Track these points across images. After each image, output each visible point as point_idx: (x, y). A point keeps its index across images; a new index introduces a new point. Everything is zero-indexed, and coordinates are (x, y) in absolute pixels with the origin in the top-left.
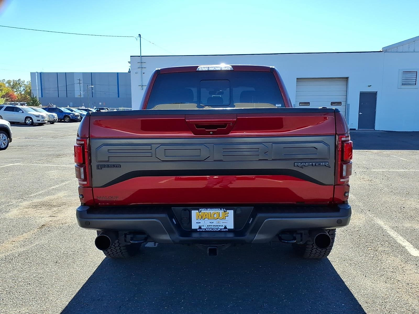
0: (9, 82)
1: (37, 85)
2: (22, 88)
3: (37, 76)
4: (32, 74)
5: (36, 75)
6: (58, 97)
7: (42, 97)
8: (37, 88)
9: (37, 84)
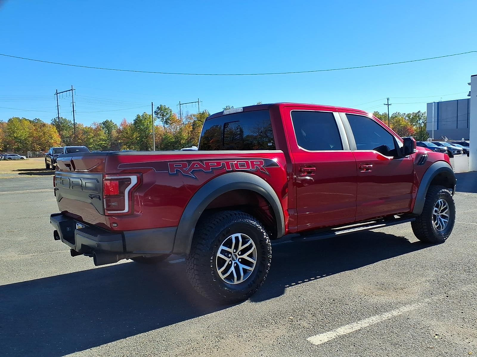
0: (409, 115)
1: (433, 117)
2: (421, 121)
3: (433, 107)
4: (429, 105)
5: (433, 105)
6: (456, 128)
7: (438, 129)
8: (433, 120)
9: (433, 115)
